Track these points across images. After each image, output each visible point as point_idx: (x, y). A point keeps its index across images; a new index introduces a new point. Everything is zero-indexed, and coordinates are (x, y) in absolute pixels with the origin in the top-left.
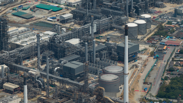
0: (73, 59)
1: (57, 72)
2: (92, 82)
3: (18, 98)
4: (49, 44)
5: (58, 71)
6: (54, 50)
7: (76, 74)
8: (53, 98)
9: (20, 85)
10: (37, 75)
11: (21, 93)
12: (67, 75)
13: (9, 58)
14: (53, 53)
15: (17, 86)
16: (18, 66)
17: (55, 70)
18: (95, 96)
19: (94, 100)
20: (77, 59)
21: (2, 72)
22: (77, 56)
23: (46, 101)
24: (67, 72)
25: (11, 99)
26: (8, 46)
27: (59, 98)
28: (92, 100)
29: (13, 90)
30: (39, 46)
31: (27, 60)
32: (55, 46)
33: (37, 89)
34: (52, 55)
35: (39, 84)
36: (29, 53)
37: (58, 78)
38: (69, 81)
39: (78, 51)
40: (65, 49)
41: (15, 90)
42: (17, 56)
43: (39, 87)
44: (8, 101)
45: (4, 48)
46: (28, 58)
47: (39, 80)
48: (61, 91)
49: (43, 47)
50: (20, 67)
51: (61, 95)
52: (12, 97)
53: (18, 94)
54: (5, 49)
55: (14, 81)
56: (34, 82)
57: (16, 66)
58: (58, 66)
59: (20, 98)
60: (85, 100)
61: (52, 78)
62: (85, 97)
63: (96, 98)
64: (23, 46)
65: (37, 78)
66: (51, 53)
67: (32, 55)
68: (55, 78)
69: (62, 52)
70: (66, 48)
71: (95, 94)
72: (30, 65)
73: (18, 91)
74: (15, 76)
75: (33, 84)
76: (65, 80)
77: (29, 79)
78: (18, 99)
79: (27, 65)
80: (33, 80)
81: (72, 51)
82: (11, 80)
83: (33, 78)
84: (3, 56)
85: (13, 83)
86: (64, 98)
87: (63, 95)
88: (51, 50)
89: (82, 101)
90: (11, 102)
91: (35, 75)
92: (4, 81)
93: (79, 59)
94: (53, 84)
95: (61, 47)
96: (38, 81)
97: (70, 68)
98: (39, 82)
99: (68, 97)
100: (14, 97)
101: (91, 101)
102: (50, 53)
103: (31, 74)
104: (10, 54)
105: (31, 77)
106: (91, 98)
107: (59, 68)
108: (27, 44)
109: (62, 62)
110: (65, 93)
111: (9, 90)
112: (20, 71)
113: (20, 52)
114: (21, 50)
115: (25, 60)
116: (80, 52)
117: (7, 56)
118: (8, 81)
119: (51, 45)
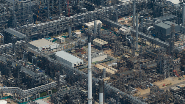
0: (169, 19)
1: (150, 32)
2: (184, 44)
3: (105, 54)
4: (149, 2)
5: (151, 30)
6: (153, 9)
7: (167, 35)
8: (137, 57)
9: (109, 41)
10: (127, 33)
11: (109, 50)
12: (159, 35)
13: (105, 14)
14: (152, 12)
15: (106, 43)
16: (112, 22)
17: (148, 29)
18: (179, 59)
19: (178, 62)
20: (173, 20)
21: (95, 28)
22: (173, 16)
23: (129, 59)
24: (159, 33)
25: (97, 55)
26: (106, 1)
27: (144, 58)
28: (176, 63)
29: (101, 47)
30: (134, 4)
31: (125, 17)
32: (154, 4)
33: (125, 48)
34: (150, 14)
35: (128, 42)
36: (127, 10)
37: (148, 38)
38: (159, 41)
39: (176, 11)
40: (161, 8)
41: (104, 46)
42: (112, 12)
43: (127, 46)
44: (94, 57)
45: (102, 3)
46: (127, 15)
47: (129, 38)
48: (147, 51)
49: (143, 5)
50: (114, 24)
51: (146, 54)
52: (98, 53)
53: (107, 50)
54: (103, 5)
55: (104, 37)
56: (123, 40)
57: (111, 22)
58: (152, 25)
59: (106, 55)
60: (167, 62)
61: (143, 37)
62: (167, 59)
63: (180, 61)
64: (123, 3)
65: (126, 36)
66: (150, 12)
67: (131, 13)
68: (146, 37)
69: (158, 11)
70: (163, 7)
71: (179, 57)
72: (126, 23)
73: (107, 47)
74: (108, 32)
75: (123, 42)
76: (155, 40)
77: (119, 37)
78: (104, 56)
79: (124, 22)
80: (123, 38)
81: (169, 11)
82: (101, 36)
83: (123, 35)
84: (100, 11)
85: (103, 39)
86: (148, 58)
87: (148, 55)
88: (151, 8)
89: (163, 63)
90: (97, 58)
91: (125, 33)
92: (95, 37)
93: (175, 19)
94: (144, 43)
95: (158, 6)
96: (127, 40)
97: (162, 28)
98: (129, 40)
99: (152, 57)
100: (100, 54)
101: (174, 63)
102: (148, 11)
103: (121, 32)
104: (107, 9)
105: (121, 34)
106: (175, 61)
107: (152, 27)
108: (127, 1)
109: (156, 21)
110: (150, 53)
111: (98, 46)
112: (114, 28)
113: (118, 8)
114: (119, 6)
115: (124, 17)
116: (178, 12)
117: (103, 12)
118: (98, 37)
119: (151, 3)
